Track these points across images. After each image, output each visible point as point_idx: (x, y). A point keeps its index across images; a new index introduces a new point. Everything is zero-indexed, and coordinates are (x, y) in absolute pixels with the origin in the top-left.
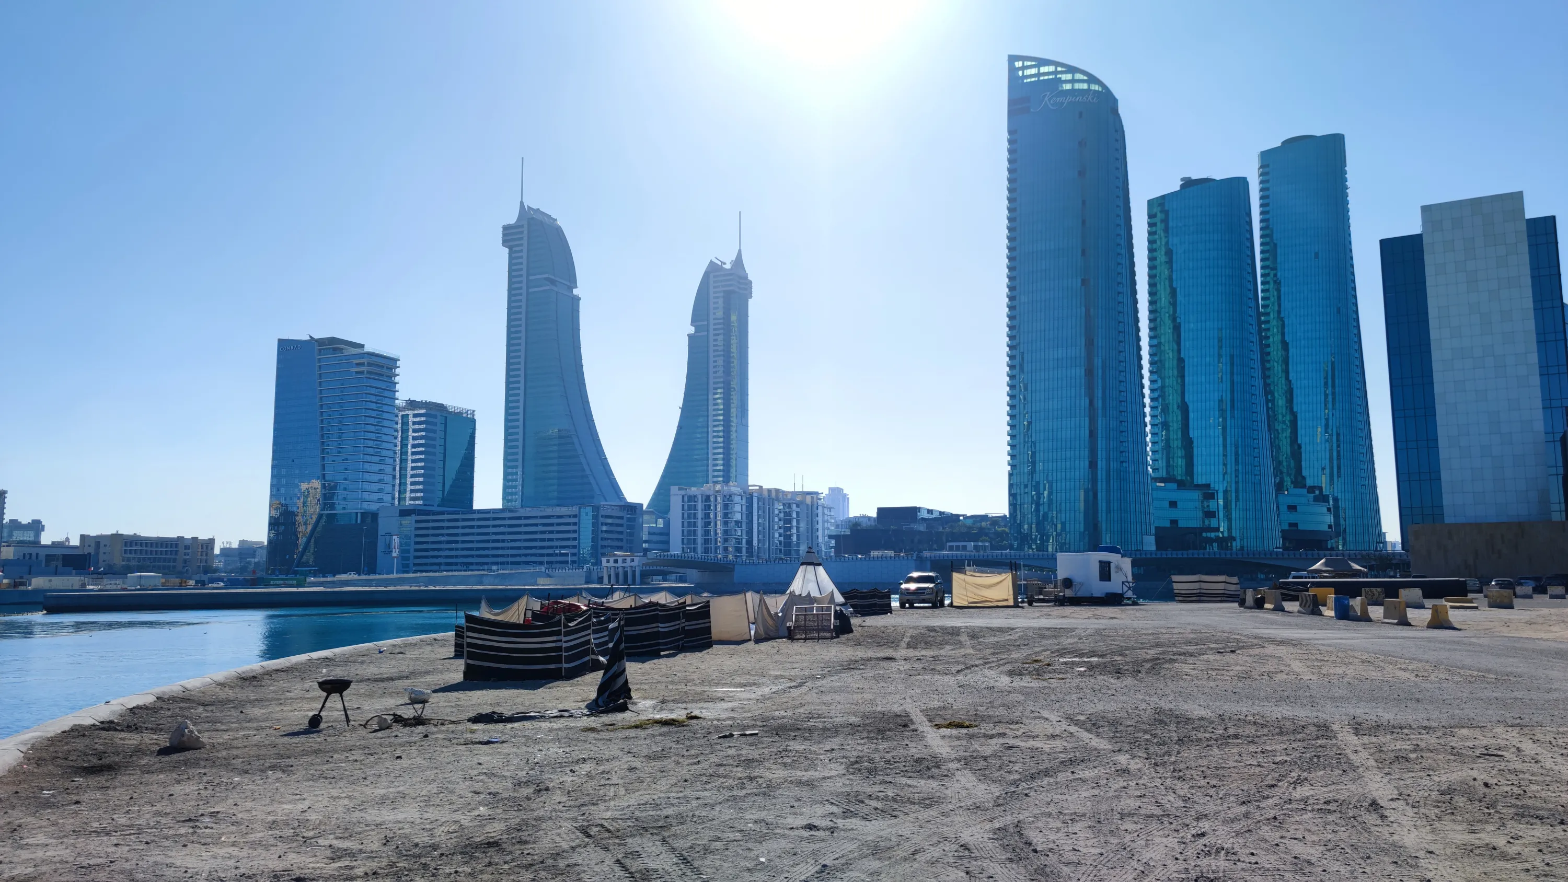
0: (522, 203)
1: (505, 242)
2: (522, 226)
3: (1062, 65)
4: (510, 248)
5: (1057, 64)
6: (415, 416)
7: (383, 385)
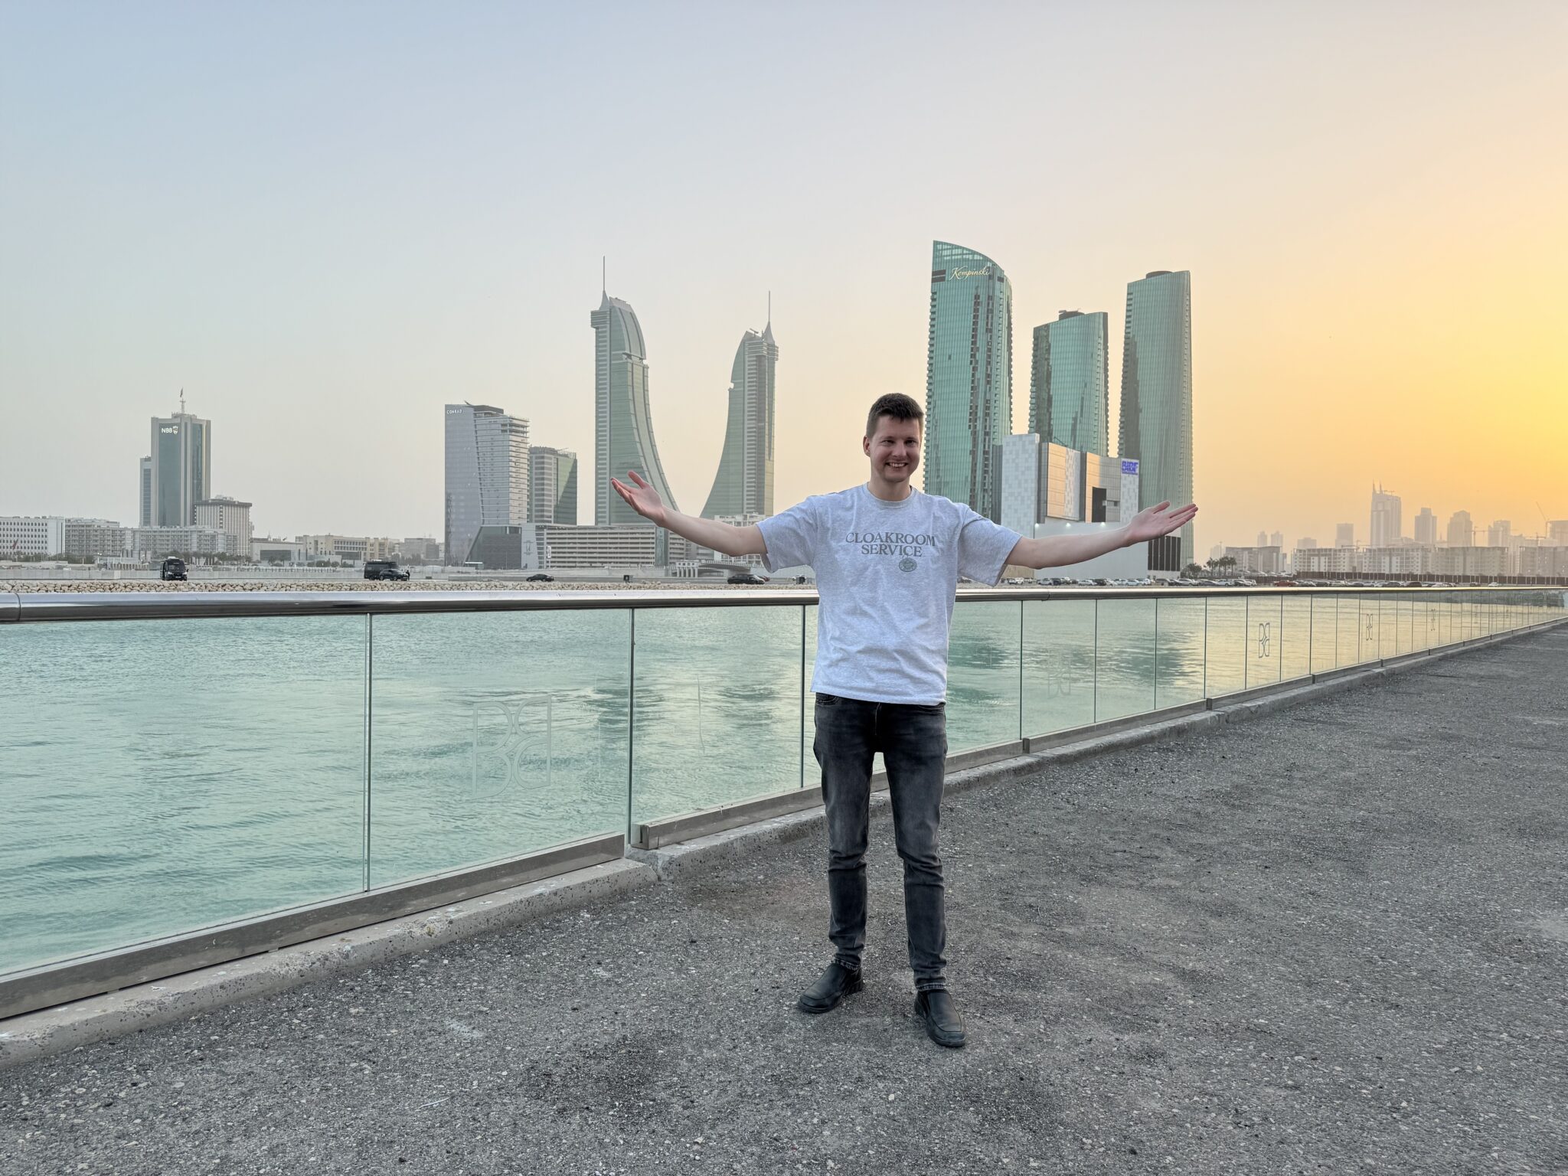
0: (604, 294)
1: (593, 325)
2: (605, 312)
3: (967, 249)
4: (597, 328)
5: (963, 248)
6: (536, 458)
7: (519, 439)
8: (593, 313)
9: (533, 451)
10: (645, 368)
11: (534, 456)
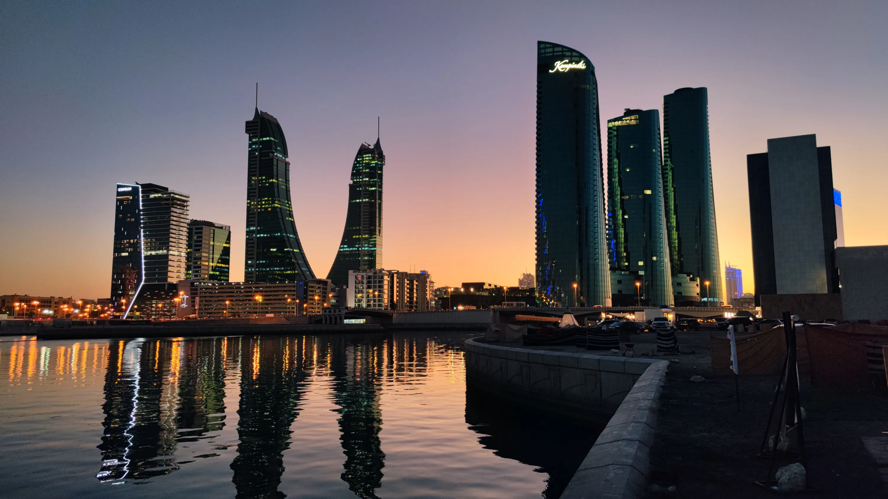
0: (256, 109)
1: (247, 131)
2: (257, 122)
6: (196, 229)
7: (181, 211)
8: (247, 123)
9: (194, 223)
10: (287, 164)
11: (194, 227)
